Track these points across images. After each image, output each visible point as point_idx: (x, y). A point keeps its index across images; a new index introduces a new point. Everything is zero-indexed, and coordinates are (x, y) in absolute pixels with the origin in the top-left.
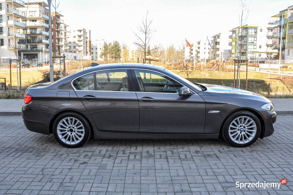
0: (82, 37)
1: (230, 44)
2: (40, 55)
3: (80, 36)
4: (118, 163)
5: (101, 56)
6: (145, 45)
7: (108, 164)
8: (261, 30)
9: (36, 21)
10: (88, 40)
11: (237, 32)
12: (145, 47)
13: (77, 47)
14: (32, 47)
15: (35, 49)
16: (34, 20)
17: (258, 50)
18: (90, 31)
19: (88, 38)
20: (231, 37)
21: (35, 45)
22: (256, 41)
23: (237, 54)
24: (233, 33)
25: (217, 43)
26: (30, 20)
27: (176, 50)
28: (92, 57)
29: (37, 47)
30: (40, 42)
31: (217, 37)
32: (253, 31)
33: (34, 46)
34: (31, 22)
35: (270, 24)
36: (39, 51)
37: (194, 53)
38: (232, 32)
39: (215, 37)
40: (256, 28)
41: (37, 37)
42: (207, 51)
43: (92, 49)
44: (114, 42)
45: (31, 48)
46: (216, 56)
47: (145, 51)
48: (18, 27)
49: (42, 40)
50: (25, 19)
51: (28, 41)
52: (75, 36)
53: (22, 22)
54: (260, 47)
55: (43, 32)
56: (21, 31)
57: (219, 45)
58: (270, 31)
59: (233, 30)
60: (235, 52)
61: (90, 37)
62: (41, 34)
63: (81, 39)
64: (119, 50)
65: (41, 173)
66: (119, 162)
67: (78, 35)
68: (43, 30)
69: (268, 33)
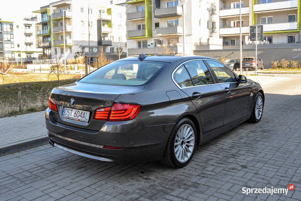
8: (18, 27)
17: (16, 49)
22: (13, 38)
32: (8, 26)
40: (11, 24)
54: (18, 46)
58: (28, 27)
69: (25, 30)
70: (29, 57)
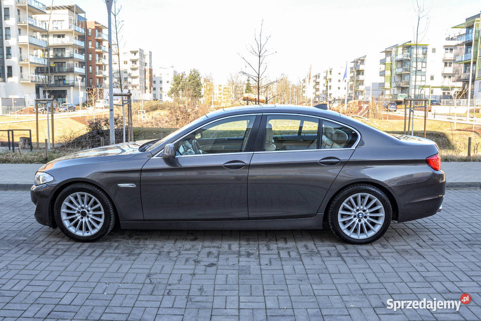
0: (138, 63)
1: (382, 74)
2: (71, 92)
3: (134, 62)
4: (267, 264)
5: (169, 95)
6: (259, 75)
7: (252, 267)
8: (434, 50)
9: (63, 36)
10: (147, 68)
11: (393, 53)
12: (259, 78)
13: (129, 80)
14: (57, 79)
15: (61, 82)
16: (60, 36)
17: (429, 82)
18: (150, 52)
19: (148, 64)
20: (383, 62)
21: (62, 76)
22: (426, 67)
23: (394, 90)
24: (387, 56)
25: (359, 72)
26: (54, 35)
27: (291, 84)
28: (154, 95)
29: (64, 80)
30: (71, 71)
31: (359, 61)
32: (420, 51)
33: (60, 78)
34: (56, 38)
35: (449, 40)
36: (69, 86)
37: (322, 88)
38: (384, 53)
39: (356, 62)
40: (425, 47)
41: (65, 62)
42: (343, 85)
43: (155, 82)
44: (192, 71)
45: (55, 81)
46: (357, 93)
47: (258, 84)
48: (34, 46)
49: (74, 68)
50: (45, 34)
51: (52, 70)
52: (125, 60)
53: (41, 38)
54: (432, 78)
55: (75, 54)
56: (40, 52)
57: (363, 74)
58: (449, 51)
59: (387, 50)
60: (391, 86)
61: (150, 63)
62: (71, 58)
63: (136, 66)
64: (199, 85)
65: (148, 281)
66: (267, 262)
67: (131, 60)
68: (75, 51)
69: (445, 55)
70: (446, 94)
